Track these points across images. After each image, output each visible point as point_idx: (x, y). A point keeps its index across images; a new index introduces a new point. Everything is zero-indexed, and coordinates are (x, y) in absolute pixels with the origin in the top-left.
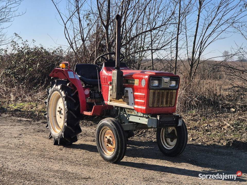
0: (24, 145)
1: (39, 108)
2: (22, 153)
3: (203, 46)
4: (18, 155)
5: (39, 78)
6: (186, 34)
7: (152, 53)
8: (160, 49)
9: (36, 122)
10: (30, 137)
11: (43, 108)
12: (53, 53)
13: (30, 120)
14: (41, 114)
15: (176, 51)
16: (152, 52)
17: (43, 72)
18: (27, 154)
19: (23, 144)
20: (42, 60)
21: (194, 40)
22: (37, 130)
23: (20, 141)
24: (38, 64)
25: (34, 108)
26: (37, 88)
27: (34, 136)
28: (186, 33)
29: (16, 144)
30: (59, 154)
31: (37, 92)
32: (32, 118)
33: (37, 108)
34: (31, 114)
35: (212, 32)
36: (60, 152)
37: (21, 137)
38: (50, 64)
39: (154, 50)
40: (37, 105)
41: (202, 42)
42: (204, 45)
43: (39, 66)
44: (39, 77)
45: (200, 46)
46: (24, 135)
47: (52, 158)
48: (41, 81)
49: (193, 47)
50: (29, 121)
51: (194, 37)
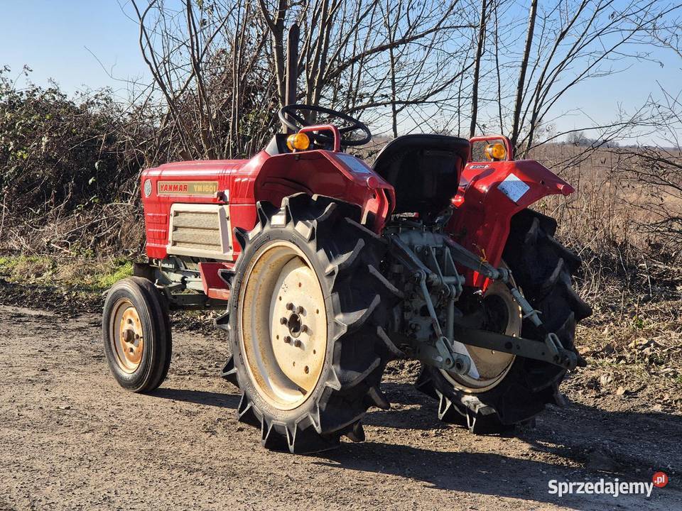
0: (74, 412)
1: (61, 276)
2: (82, 446)
3: (544, 96)
4: (69, 454)
5: (47, 181)
6: (497, 60)
7: (395, 112)
8: (424, 102)
9: (73, 324)
10: (81, 381)
11: (76, 275)
12: (85, 107)
13: (50, 314)
14: (76, 295)
15: (470, 107)
16: (394, 108)
17: (60, 165)
18: (101, 452)
19: (68, 408)
20: (54, 129)
21: (519, 77)
22: (92, 352)
23: (53, 395)
24: (45, 140)
25: (45, 274)
26: (43, 210)
27: (94, 378)
28: (496, 56)
29: (44, 407)
30: (212, 449)
31: (44, 222)
32: (52, 307)
33: (55, 273)
34: (45, 294)
35: (568, 57)
36: (211, 443)
37: (50, 381)
38: (80, 139)
39: (400, 102)
40: (54, 266)
41: (540, 83)
42: (547, 93)
43: (47, 144)
44: (46, 177)
45: (535, 96)
46: (55, 372)
47: (197, 466)
48: (54, 192)
49: (515, 98)
50: (49, 320)
51: (520, 69)
